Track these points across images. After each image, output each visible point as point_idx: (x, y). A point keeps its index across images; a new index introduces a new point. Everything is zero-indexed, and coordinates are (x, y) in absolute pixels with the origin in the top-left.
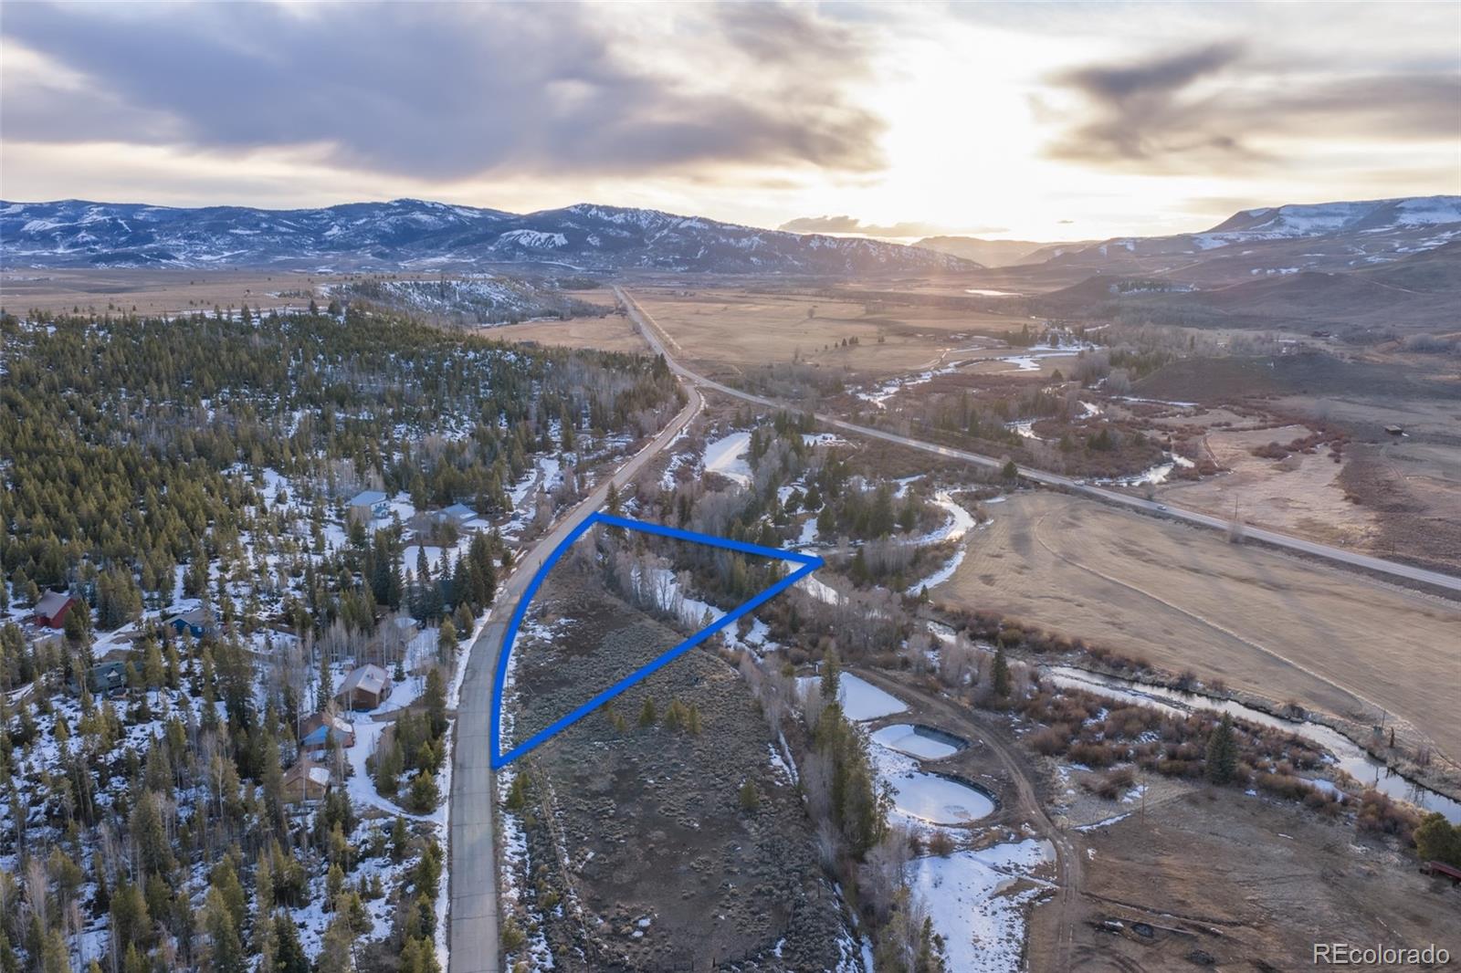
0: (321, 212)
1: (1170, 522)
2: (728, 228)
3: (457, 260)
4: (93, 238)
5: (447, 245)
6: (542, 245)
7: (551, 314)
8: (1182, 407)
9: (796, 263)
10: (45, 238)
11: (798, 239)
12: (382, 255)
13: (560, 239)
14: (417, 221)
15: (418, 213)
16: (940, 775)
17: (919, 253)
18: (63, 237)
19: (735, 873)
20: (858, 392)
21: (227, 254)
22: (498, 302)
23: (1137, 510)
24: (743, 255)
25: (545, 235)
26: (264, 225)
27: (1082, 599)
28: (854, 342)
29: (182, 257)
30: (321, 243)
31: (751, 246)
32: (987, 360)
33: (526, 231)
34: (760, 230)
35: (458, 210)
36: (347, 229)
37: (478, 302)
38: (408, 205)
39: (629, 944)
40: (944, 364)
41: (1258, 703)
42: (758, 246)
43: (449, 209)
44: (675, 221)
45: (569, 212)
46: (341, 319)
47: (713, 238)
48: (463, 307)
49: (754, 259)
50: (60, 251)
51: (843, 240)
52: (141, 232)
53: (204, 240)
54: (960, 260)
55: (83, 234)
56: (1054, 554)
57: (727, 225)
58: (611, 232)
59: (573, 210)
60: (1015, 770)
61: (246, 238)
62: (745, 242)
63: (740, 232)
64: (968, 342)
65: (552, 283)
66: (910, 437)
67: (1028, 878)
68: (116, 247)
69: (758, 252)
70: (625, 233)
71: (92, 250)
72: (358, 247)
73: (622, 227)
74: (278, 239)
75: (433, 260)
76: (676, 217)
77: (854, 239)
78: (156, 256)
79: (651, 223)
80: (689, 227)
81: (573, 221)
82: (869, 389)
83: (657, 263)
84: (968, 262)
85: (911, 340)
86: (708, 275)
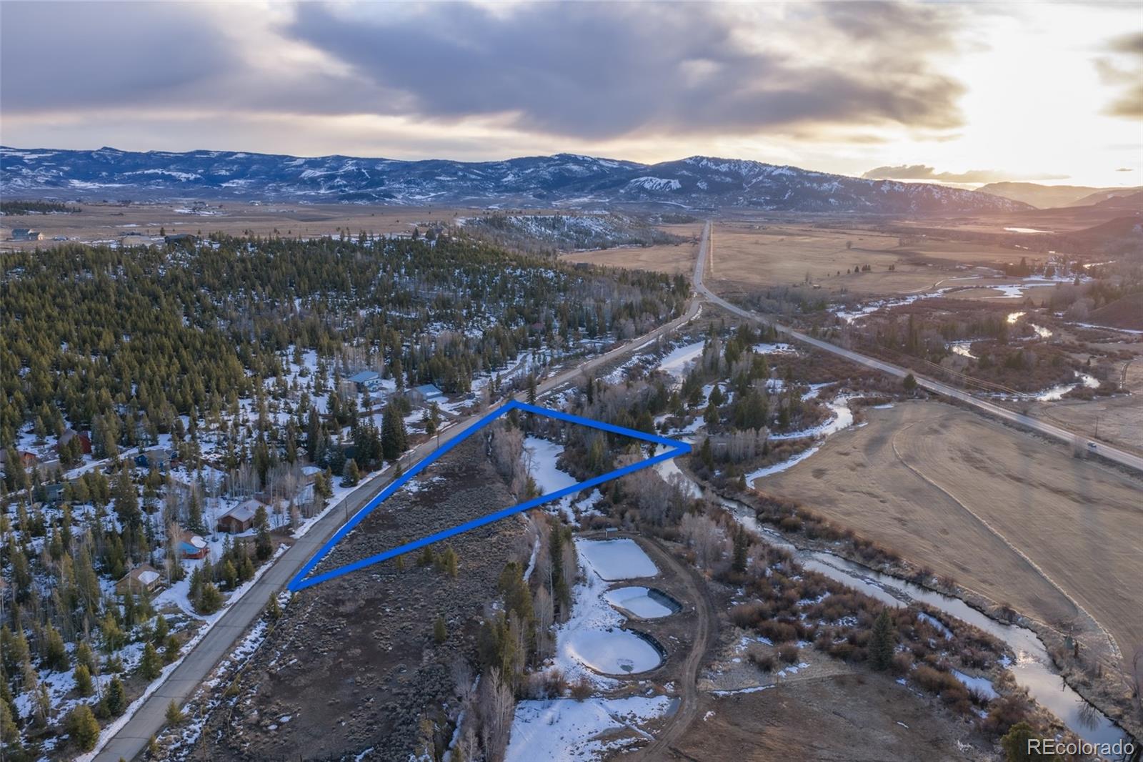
0: (502, 163)
1: (1030, 435)
2: (813, 174)
3: (596, 200)
4: (345, 182)
5: (589, 189)
6: (661, 188)
7: (636, 242)
8: (1130, 334)
9: (868, 203)
10: (314, 183)
11: (871, 184)
12: (540, 196)
13: (675, 184)
14: (569, 171)
15: (571, 164)
16: (635, 632)
17: (977, 196)
18: (325, 182)
19: (383, 691)
20: (839, 310)
21: (432, 194)
22: (596, 232)
23: (1006, 422)
24: (824, 197)
25: (666, 181)
26: (460, 174)
27: (890, 496)
28: (867, 269)
29: (400, 197)
30: (499, 187)
31: (831, 190)
32: (978, 287)
33: (650, 178)
34: (839, 176)
35: (601, 162)
36: (519, 176)
37: (581, 232)
38: (565, 158)
39: (259, 734)
40: (934, 289)
41: (976, 603)
42: (837, 189)
43: (595, 161)
44: (769, 169)
45: (685, 163)
46: (433, 243)
47: (799, 183)
48: (568, 236)
49: (832, 200)
50: (322, 191)
51: (910, 185)
52: (376, 178)
53: (418, 184)
54: (1014, 202)
55: (338, 180)
56: (897, 456)
57: (811, 172)
58: (717, 178)
59: (688, 161)
60: (703, 635)
61: (446, 183)
62: (826, 186)
63: (823, 178)
64: (970, 272)
65: (656, 218)
66: (851, 349)
67: (636, 728)
68: (359, 189)
69: (836, 195)
70: (728, 179)
71: (342, 191)
72: (525, 190)
73: (726, 174)
74: (469, 183)
75: (577, 200)
76: (771, 166)
77: (920, 185)
78: (383, 196)
79: (750, 171)
80: (781, 175)
81: (687, 170)
82: (850, 308)
83: (751, 203)
84: (1021, 204)
85: (920, 269)
86: (791, 213)
